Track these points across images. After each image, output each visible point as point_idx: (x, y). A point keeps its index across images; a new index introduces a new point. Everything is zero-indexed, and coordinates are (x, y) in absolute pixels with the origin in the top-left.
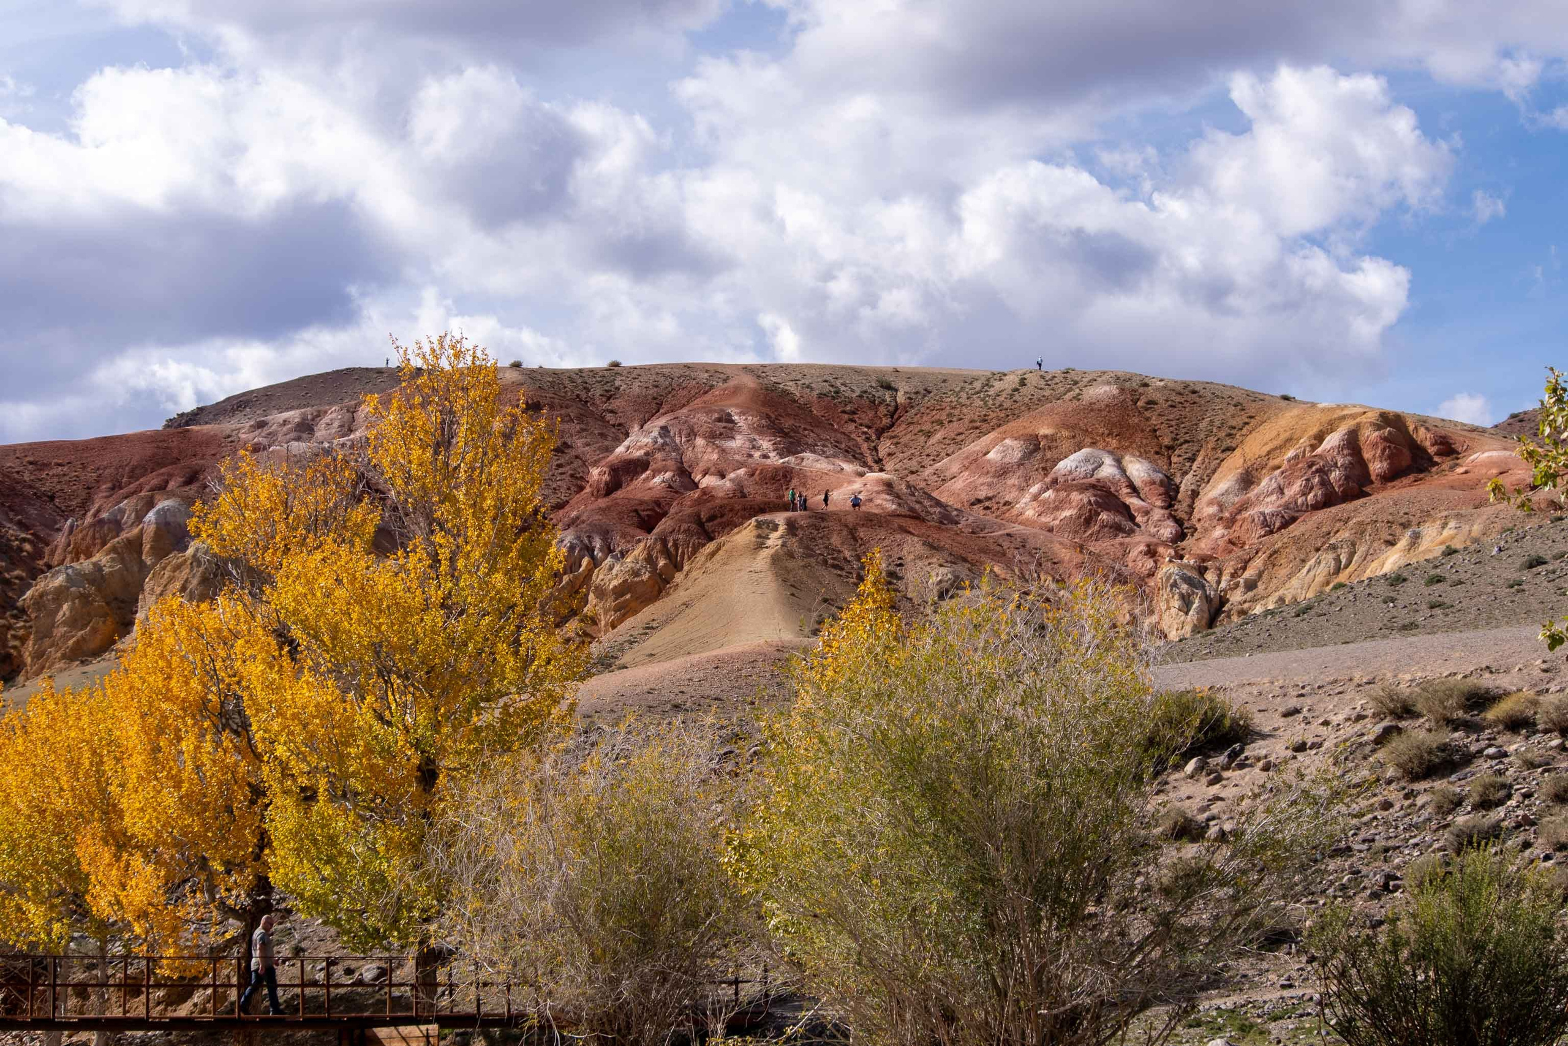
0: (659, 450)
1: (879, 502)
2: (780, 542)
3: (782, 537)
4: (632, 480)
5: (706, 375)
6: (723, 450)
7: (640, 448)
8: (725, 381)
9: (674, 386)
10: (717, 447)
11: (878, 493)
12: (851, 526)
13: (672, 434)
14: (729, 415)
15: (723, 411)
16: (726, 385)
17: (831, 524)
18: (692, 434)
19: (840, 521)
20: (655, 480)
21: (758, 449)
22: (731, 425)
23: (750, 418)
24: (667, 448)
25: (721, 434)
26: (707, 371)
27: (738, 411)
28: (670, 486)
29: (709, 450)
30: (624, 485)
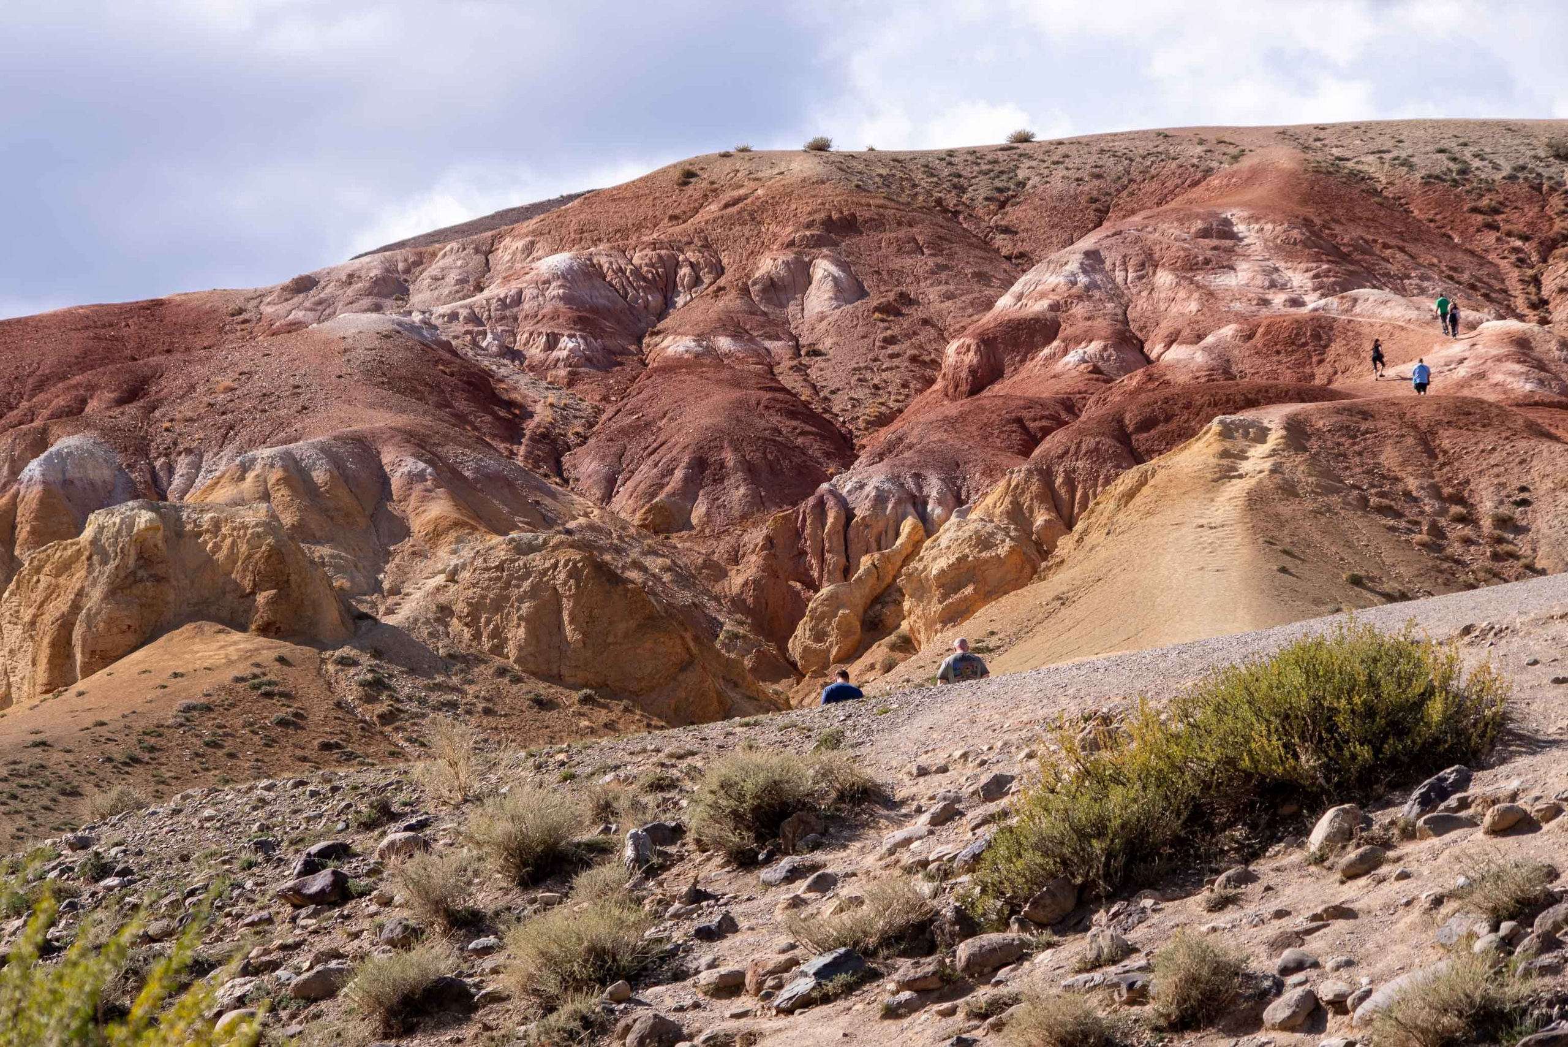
0: (1080, 298)
1: (1499, 378)
2: (1268, 465)
3: (1273, 453)
4: (1023, 361)
5: (1199, 149)
6: (1211, 294)
7: (1042, 296)
8: (1235, 158)
9: (1135, 174)
10: (1198, 287)
11: (1499, 359)
12: (1423, 426)
13: (1108, 265)
14: (1227, 222)
15: (1215, 215)
16: (1236, 166)
17: (1381, 424)
18: (1149, 263)
19: (1402, 416)
20: (1067, 358)
21: (1283, 287)
22: (1228, 243)
23: (1269, 227)
24: (1097, 294)
25: (1207, 262)
26: (1201, 142)
27: (1245, 214)
28: (1096, 370)
29: (1182, 294)
30: (1008, 371)
